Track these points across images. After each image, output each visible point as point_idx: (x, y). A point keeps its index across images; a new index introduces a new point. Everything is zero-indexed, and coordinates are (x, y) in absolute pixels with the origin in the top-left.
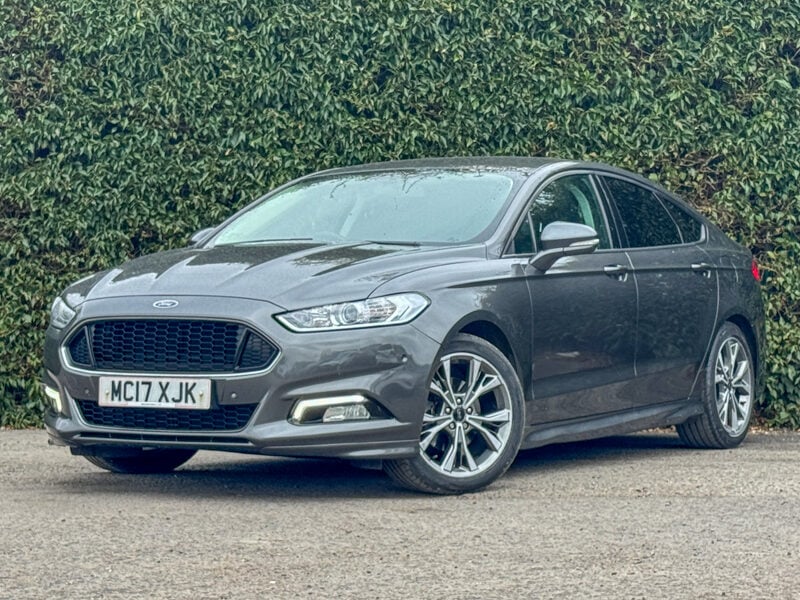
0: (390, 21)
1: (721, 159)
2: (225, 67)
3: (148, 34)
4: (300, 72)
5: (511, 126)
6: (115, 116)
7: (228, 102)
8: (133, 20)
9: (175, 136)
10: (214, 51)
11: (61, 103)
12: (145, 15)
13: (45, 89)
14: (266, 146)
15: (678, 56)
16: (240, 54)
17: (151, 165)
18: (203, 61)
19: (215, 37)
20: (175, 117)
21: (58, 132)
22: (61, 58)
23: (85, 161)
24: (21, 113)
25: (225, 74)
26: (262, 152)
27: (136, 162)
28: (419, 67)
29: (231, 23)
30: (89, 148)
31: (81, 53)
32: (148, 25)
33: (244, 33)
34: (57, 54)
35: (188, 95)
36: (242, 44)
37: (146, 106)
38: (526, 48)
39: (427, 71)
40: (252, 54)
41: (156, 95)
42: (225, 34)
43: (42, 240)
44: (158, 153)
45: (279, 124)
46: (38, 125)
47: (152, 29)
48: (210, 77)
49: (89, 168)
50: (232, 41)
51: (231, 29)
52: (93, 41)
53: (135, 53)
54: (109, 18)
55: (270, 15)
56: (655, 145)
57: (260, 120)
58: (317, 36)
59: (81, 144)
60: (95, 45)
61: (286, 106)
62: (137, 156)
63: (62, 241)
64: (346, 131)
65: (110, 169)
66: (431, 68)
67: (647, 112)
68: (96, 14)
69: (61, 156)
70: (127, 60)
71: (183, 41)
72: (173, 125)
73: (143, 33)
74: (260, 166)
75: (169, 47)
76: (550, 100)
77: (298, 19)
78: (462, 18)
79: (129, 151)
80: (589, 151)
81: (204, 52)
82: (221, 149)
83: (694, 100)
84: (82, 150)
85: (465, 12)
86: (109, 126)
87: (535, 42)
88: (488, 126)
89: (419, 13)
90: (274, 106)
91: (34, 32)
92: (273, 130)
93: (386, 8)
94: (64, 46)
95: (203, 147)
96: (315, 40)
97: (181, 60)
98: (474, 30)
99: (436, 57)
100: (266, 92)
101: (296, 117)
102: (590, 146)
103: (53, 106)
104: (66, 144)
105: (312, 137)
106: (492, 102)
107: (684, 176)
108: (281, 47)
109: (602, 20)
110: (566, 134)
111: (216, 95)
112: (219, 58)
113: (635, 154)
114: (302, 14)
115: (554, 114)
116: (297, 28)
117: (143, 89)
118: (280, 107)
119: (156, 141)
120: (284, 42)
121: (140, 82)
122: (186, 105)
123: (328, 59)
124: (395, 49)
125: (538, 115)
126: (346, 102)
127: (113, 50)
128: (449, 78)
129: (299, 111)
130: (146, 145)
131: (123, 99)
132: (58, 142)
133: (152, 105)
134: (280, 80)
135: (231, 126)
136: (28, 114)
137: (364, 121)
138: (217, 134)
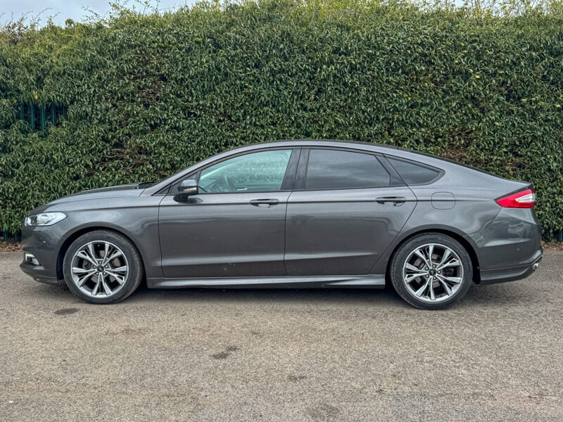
0: (325, 67)
1: (472, 131)
2: (246, 87)
3: (209, 70)
4: (281, 91)
5: (377, 117)
6: (192, 108)
7: (247, 104)
8: (202, 63)
9: (222, 118)
10: (240, 79)
11: (166, 102)
12: (207, 62)
13: (158, 95)
14: (264, 124)
15: (456, 85)
16: (253, 81)
17: (211, 132)
18: (235, 84)
19: (241, 73)
20: (222, 110)
21: (165, 115)
22: (165, 80)
23: (178, 129)
24: (147, 106)
25: (246, 90)
26: (262, 126)
27: (203, 130)
28: (336, 89)
29: (249, 66)
30: (181, 123)
31: (176, 78)
32: (209, 66)
33: (255, 71)
34: (163, 78)
35: (228, 100)
36: (254, 76)
37: (209, 105)
38: (387, 81)
39: (340, 91)
40: (258, 81)
41: (212, 99)
42: (246, 71)
43: (159, 165)
44: (214, 126)
45: (271, 114)
46: (155, 112)
47: (211, 68)
48: (238, 91)
49: (180, 133)
50: (249, 75)
51: (248, 69)
52: (181, 73)
53: (202, 79)
54: (190, 62)
55: (267, 62)
56: (442, 126)
57: (262, 112)
58: (290, 73)
59: (177, 122)
60: (183, 74)
61: (274, 106)
62: (204, 128)
63: (168, 166)
64: (302, 118)
65: (191, 133)
66: (342, 90)
67: (439, 110)
68: (183, 59)
69: (167, 127)
70: (198, 82)
71: (226, 75)
72: (221, 113)
73: (207, 70)
74: (262, 134)
75: (219, 77)
76: (397, 105)
77: (281, 65)
78: (358, 66)
79: (200, 125)
80: (411, 128)
81: (236, 80)
82: (243, 125)
83: (461, 106)
84: (177, 124)
85: (360, 64)
86: (190, 113)
87: (391, 78)
88: (368, 117)
89: (339, 63)
90: (268, 106)
91: (152, 68)
92: (268, 117)
93: (322, 61)
94: (168, 75)
95: (235, 124)
96: (289, 75)
97: (224, 83)
98: (362, 71)
99: (345, 84)
100: (265, 99)
101: (278, 111)
102: (413, 126)
103: (163, 103)
104: (169, 121)
105: (285, 121)
106: (370, 105)
107: (452, 139)
108: (271, 78)
109: (423, 68)
110: (403, 120)
111: (241, 100)
112: (243, 82)
113: (432, 130)
114: (282, 63)
115: (398, 111)
116: (280, 69)
117: (206, 96)
118: (271, 106)
119: (214, 121)
120: (273, 76)
121: (204, 93)
122: (227, 104)
123: (295, 85)
124: (325, 80)
125: (390, 112)
126: (302, 105)
127: (192, 78)
128: (350, 94)
129: (280, 108)
130: (208, 122)
131: (196, 100)
132: (165, 120)
133: (211, 104)
134: (272, 93)
135: (249, 114)
136: (151, 107)
137: (311, 113)
138: (241, 118)
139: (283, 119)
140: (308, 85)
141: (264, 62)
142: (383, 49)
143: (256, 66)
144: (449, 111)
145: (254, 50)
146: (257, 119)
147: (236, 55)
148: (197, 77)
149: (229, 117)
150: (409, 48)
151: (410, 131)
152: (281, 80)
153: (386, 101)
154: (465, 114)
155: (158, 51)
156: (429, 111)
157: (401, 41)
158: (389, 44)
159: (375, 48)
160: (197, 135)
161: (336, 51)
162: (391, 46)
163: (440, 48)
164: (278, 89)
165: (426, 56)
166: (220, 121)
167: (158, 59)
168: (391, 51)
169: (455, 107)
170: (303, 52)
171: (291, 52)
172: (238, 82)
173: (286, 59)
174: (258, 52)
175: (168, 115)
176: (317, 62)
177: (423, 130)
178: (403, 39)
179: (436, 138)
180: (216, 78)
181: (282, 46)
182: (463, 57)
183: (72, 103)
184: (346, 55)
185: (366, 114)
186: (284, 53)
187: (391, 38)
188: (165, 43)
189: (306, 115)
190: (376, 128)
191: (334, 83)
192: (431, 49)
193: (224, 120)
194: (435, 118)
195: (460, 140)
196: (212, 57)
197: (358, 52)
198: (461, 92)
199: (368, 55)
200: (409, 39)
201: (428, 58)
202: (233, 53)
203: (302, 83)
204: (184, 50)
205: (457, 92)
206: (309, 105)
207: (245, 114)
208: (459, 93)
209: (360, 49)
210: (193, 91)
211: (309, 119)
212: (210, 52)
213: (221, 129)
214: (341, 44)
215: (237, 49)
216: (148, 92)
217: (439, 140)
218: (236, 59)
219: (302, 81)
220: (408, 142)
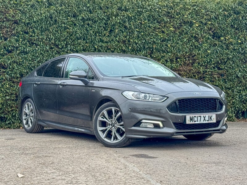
0: (114, 18)
1: (195, 55)
2: (68, 28)
3: (46, 18)
4: (88, 31)
5: (144, 46)
6: (34, 41)
8: (41, 14)
10: (64, 23)
11: (18, 36)
12: (44, 13)
13: (13, 32)
15: (186, 30)
16: (72, 25)
17: (46, 54)
18: (61, 26)
19: (65, 20)
20: (53, 41)
21: (18, 45)
22: (17, 24)
23: (26, 53)
24: (6, 39)
25: (68, 30)
27: (41, 54)
28: (120, 30)
29: (69, 16)
31: (25, 22)
32: (46, 15)
33: (73, 19)
34: (16, 22)
35: (57, 35)
36: (72, 22)
38: (149, 27)
40: (75, 25)
41: (47, 35)
42: (67, 19)
43: (13, 75)
44: (48, 51)
45: (83, 44)
46: (11, 42)
47: (47, 17)
48: (63, 31)
50: (69, 21)
51: (69, 18)
52: (28, 19)
53: (41, 23)
54: (33, 13)
55: (80, 14)
56: (179, 52)
57: (77, 43)
60: (29, 20)
61: (84, 39)
62: (42, 52)
63: (18, 75)
64: (101, 46)
65: (33, 55)
66: (124, 31)
67: (178, 43)
68: (29, 11)
69: (18, 52)
70: (39, 24)
71: (56, 21)
72: (53, 43)
75: (51, 22)
76: (155, 40)
77: (88, 16)
78: (133, 18)
79: (39, 51)
80: (163, 53)
81: (62, 24)
82: (66, 51)
83: (189, 40)
84: (25, 50)
85: (133, 16)
86: (33, 43)
87: (151, 25)
88: (139, 46)
89: (122, 16)
90: (81, 39)
91: (10, 16)
92: (81, 46)
93: (112, 14)
94: (20, 21)
95: (60, 50)
96: (93, 22)
97: (54, 26)
98: (135, 21)
99: (125, 27)
100: (79, 35)
101: (86, 42)
102: (164, 52)
103: (16, 37)
104: (20, 48)
105: (91, 48)
106: (140, 40)
107: (185, 60)
108: (82, 23)
109: (168, 20)
110: (158, 49)
111: (65, 35)
112: (66, 26)
113: (174, 54)
114: (89, 15)
115: (156, 43)
116: (88, 18)
117: (43, 33)
118: (82, 40)
119: (48, 48)
120: (84, 22)
121: (42, 31)
122: (56, 38)
123: (97, 28)
124: (114, 25)
125: (151, 44)
126: (100, 39)
127: (35, 22)
128: (128, 34)
129: (88, 41)
130: (45, 49)
131: (37, 36)
132: (17, 48)
133: (46, 38)
134: (83, 32)
135: (69, 44)
136: (8, 39)
137: (106, 44)
138: (65, 46)
139: (90, 48)
140: (104, 27)
141: (78, 14)
142: (146, 8)
143: (74, 17)
144: (183, 44)
145: (73, 7)
146: (74, 47)
147: (62, 10)
148: (38, 22)
149: (57, 46)
150: (160, 8)
151: (162, 55)
152: (88, 24)
153: (148, 38)
154: (191, 46)
155: (13, 6)
156: (172, 44)
157: (156, 4)
158: (149, 6)
159: (141, 7)
160: (37, 57)
161: (120, 9)
162: (151, 7)
163: (176, 9)
164: (86, 30)
165: (169, 13)
166: (52, 48)
167: (13, 11)
168: (150, 9)
169: (186, 42)
170: (101, 8)
171: (94, 8)
172: (63, 25)
173: (91, 12)
174: (75, 8)
175: (19, 45)
176: (109, 14)
177: (169, 54)
178: (156, 3)
179: (176, 59)
180: (50, 22)
181: (88, 5)
182: (189, 14)
184: (125, 11)
185: (138, 45)
186: (90, 9)
187: (150, 2)
188: (18, 2)
189: (103, 45)
190: (143, 53)
191: (119, 27)
192: (171, 9)
193: (54, 47)
194: (175, 47)
195: (189, 60)
196: (47, 10)
197: (132, 10)
198: (189, 33)
199: (138, 11)
200: (160, 3)
201: (170, 14)
202: (60, 8)
203: (100, 26)
204: (30, 6)
205: (186, 33)
206: (105, 39)
207: (66, 45)
208: (188, 34)
209: (133, 8)
210: (35, 30)
211: (105, 47)
212: (46, 7)
213: (52, 53)
214: (122, 5)
215: (62, 6)
216: (7, 31)
217: (178, 60)
218: (62, 12)
219: (101, 25)
220: (161, 61)
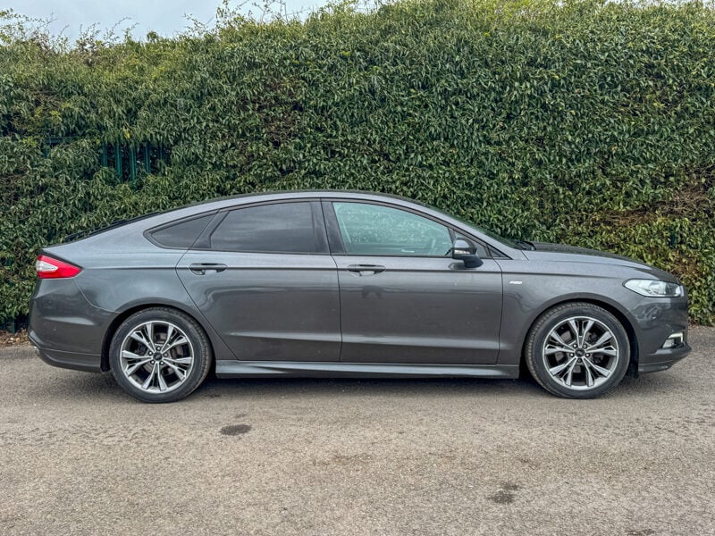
0: (517, 84)
2: (410, 115)
3: (361, 93)
4: (456, 118)
5: (588, 149)
6: (337, 147)
7: (411, 137)
8: (351, 85)
9: (377, 158)
10: (402, 104)
11: (302, 138)
12: (358, 82)
13: (292, 129)
14: (433, 164)
15: (694, 105)
16: (419, 106)
17: (362, 176)
18: (395, 112)
19: (403, 96)
20: (377, 147)
21: (301, 156)
22: (301, 109)
23: (320, 174)
24: (277, 145)
25: (410, 119)
26: (430, 167)
27: (352, 175)
28: (532, 113)
29: (413, 87)
30: (322, 166)
31: (315, 107)
32: (360, 88)
33: (422, 93)
34: (296, 106)
35: (385, 133)
36: (420, 99)
37: (359, 140)
38: (603, 102)
39: (537, 116)
40: (426, 106)
41: (364, 133)
42: (409, 94)
44: (366, 169)
45: (443, 150)
46: (287, 151)
47: (363, 91)
48: (399, 121)
49: (320, 179)
50: (413, 98)
51: (412, 90)
52: (322, 99)
53: (351, 106)
54: (334, 84)
55: (438, 80)
56: (676, 160)
57: (430, 148)
58: (469, 95)
59: (316, 164)
60: (324, 101)
61: (446, 139)
62: (353, 171)
64: (486, 154)
65: (335, 179)
66: (540, 114)
67: (671, 140)
68: (325, 81)
69: (303, 172)
70: (345, 110)
71: (383, 100)
72: (375, 151)
73: (357, 93)
74: (431, 177)
75: (373, 102)
76: (616, 134)
77: (457, 84)
78: (562, 82)
79: (347, 168)
80: (635, 164)
81: (396, 106)
82: (405, 166)
83: (699, 132)
84: (317, 168)
85: (564, 79)
86: (333, 153)
87: (607, 97)
88: (576, 150)
89: (536, 79)
90: (439, 139)
91: (284, 93)
92: (439, 154)
93: (513, 76)
94: (305, 102)
95: (394, 165)
96: (467, 97)
97: (380, 111)
98: (567, 89)
99: (544, 106)
100: (436, 131)
101: (452, 146)
102: (636, 161)
103: (297, 140)
104: (307, 164)
105: (462, 158)
106: (578, 135)
107: (687, 178)
108: (443, 102)
109: (651, 83)
110: (623, 153)
111: (403, 132)
112: (405, 109)
113: (663, 166)
114: (459, 81)
115: (617, 141)
116: (455, 90)
117: (355, 129)
118: (442, 139)
119: (365, 162)
120: (446, 99)
121: (353, 125)
122: (384, 139)
123: (477, 110)
124: (517, 102)
125: (605, 143)
126: (484, 136)
127: (337, 105)
128: (551, 121)
129: (455, 142)
130: (359, 164)
131: (343, 135)
132: (300, 163)
133: (362, 140)
134: (444, 122)
135: (413, 152)
136: (282, 145)
137: (497, 148)
138: (403, 157)
139: (459, 157)
140: (493, 109)
141: (433, 80)
142: (596, 58)
143: (424, 87)
144: (685, 141)
145: (421, 64)
146: (424, 158)
147: (396, 73)
148: (344, 103)
149: (386, 156)
150: (631, 57)
151: (633, 168)
152: (457, 104)
153: (600, 129)
154: (705, 144)
155: (291, 70)
156: (658, 141)
157: (620, 47)
158: (603, 52)
159: (585, 57)
160: (343, 182)
161: (532, 63)
162: (607, 54)
163: (672, 57)
164: (452, 117)
165: (652, 66)
166: (374, 161)
167: (291, 81)
168: (606, 61)
169: (692, 135)
170: (487, 65)
171: (470, 66)
172: (399, 108)
173: (463, 76)
174: (426, 67)
175: (304, 157)
176: (506, 78)
177: (650, 166)
178: (621, 45)
179: (666, 177)
180: (370, 104)
181: (457, 58)
182: (703, 68)
183: (176, 142)
184: (545, 68)
185: (573, 146)
186: (461, 68)
187: (606, 44)
188: (301, 60)
189: (491, 150)
190: (587, 165)
191: (529, 106)
192: (659, 58)
193: (379, 159)
194: (666, 149)
195: (699, 178)
196: (364, 76)
197: (561, 64)
198: (700, 114)
199: (576, 66)
200: (630, 44)
201: (656, 70)
202: (392, 69)
203: (484, 107)
204: (326, 68)
205: (694, 115)
206: (494, 136)
207: (407, 153)
208: (698, 116)
209: (563, 60)
210: (338, 123)
211: (494, 155)
212: (360, 70)
213: (376, 172)
214: (538, 53)
215: (397, 64)
216: (279, 126)
217: (672, 179)
218: (397, 77)
219: (486, 105)
220: (631, 184)
